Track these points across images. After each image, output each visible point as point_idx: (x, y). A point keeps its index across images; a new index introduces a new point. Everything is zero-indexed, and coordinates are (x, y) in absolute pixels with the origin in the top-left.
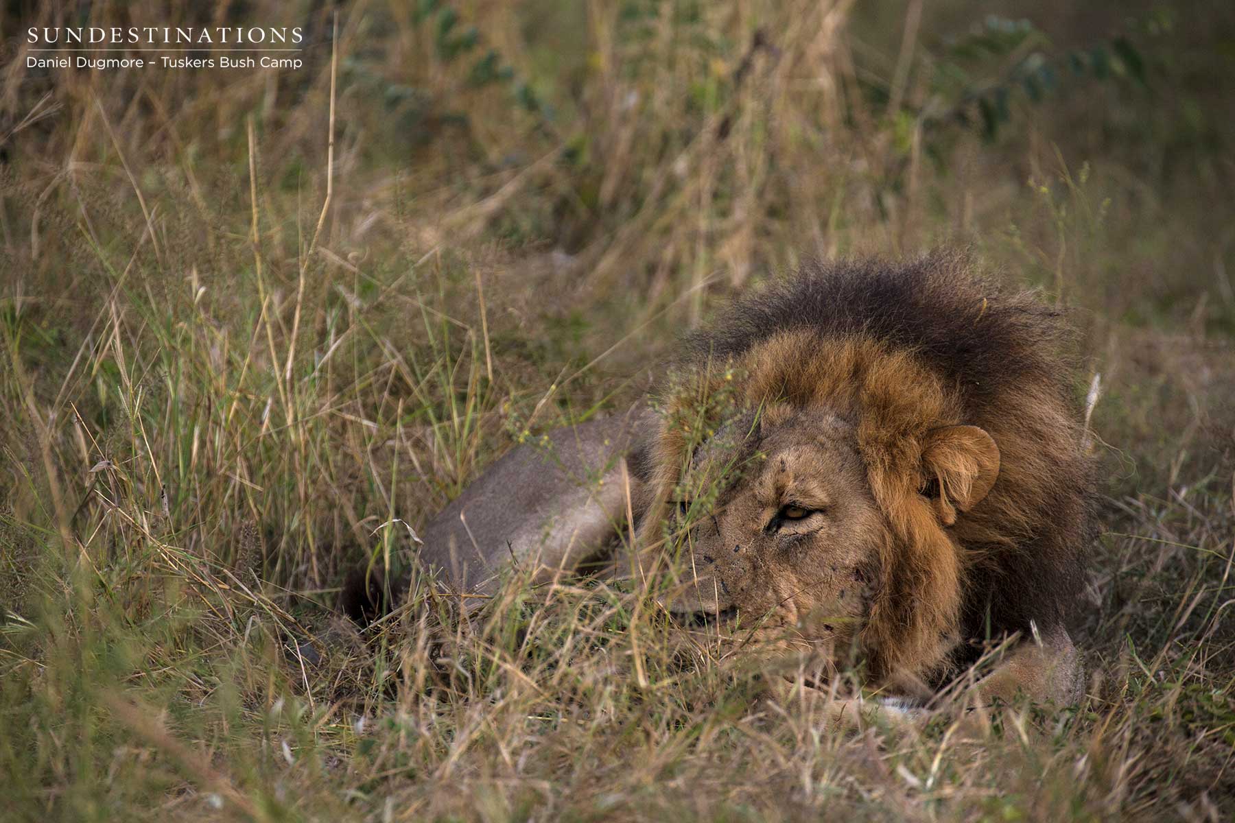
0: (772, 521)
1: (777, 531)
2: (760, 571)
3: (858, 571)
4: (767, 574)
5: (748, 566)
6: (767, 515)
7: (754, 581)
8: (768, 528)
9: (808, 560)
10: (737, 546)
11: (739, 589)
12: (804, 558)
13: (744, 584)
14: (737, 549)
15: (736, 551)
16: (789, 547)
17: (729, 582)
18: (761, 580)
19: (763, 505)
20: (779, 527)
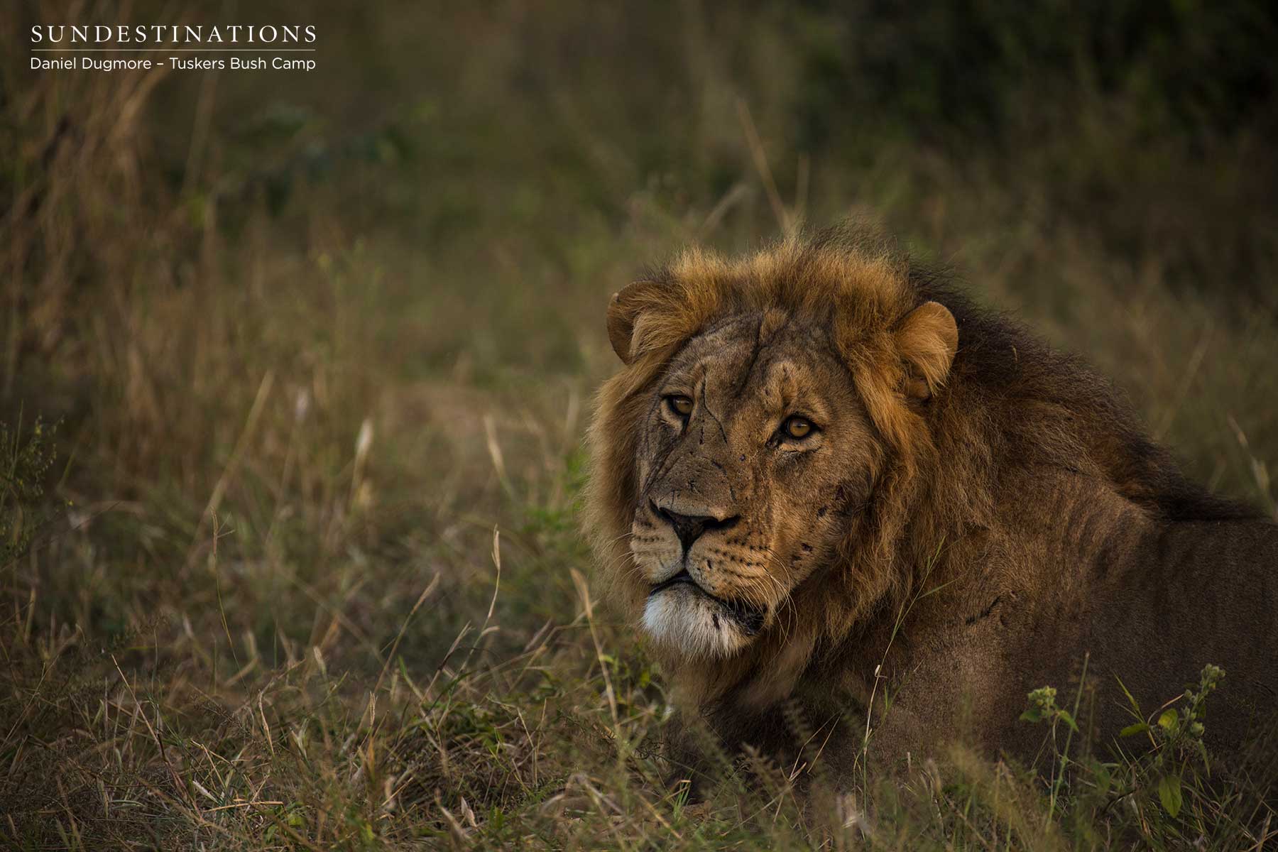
0: (774, 434)
1: (777, 446)
2: (761, 484)
3: (841, 489)
4: (767, 487)
5: (751, 476)
6: (771, 426)
7: (755, 492)
8: (771, 440)
9: (802, 480)
10: (744, 455)
11: (744, 498)
12: (799, 477)
13: (748, 493)
14: (744, 458)
15: (741, 460)
16: (787, 464)
17: (737, 490)
18: (761, 492)
19: (768, 415)
20: (780, 443)
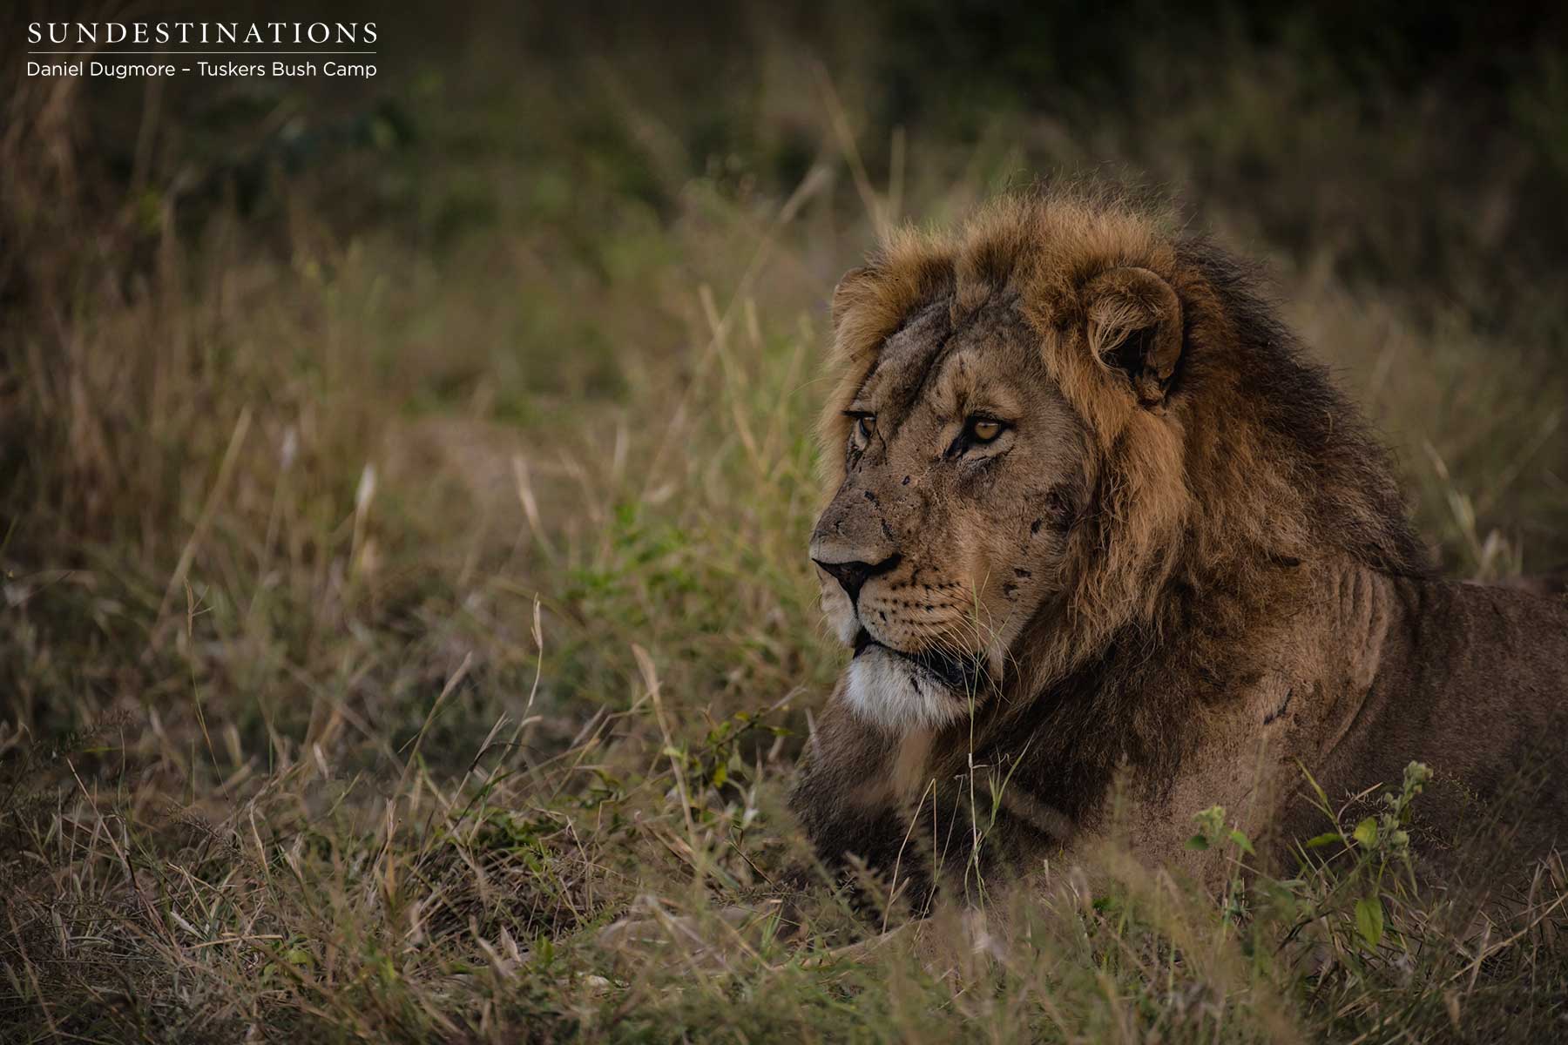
0: (955, 441)
1: (961, 456)
2: (933, 509)
3: (1055, 495)
4: (943, 511)
5: (917, 501)
6: (950, 433)
7: (924, 520)
8: (950, 452)
9: (996, 490)
10: (908, 477)
11: (905, 531)
12: (991, 488)
13: (912, 524)
14: (907, 481)
15: (904, 483)
16: (974, 475)
17: (894, 522)
18: (934, 519)
19: (942, 421)
20: (965, 450)
